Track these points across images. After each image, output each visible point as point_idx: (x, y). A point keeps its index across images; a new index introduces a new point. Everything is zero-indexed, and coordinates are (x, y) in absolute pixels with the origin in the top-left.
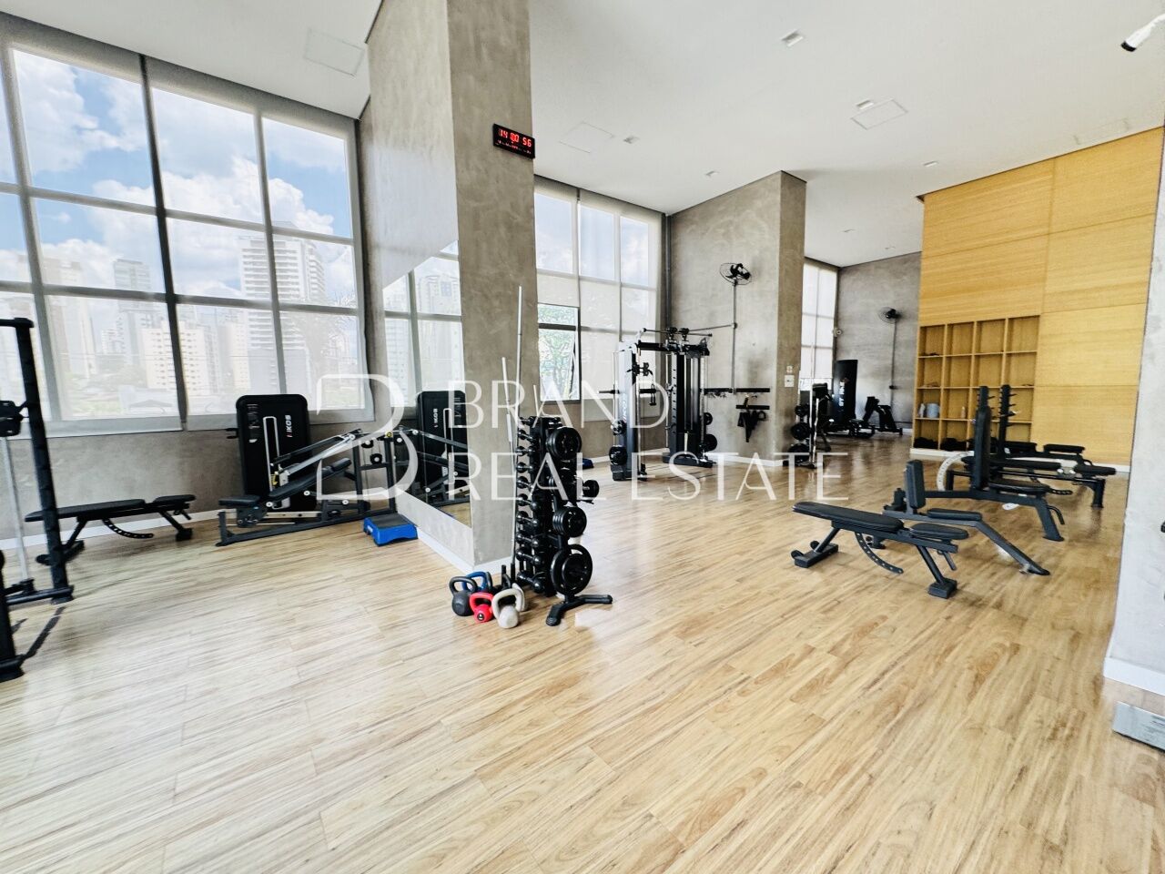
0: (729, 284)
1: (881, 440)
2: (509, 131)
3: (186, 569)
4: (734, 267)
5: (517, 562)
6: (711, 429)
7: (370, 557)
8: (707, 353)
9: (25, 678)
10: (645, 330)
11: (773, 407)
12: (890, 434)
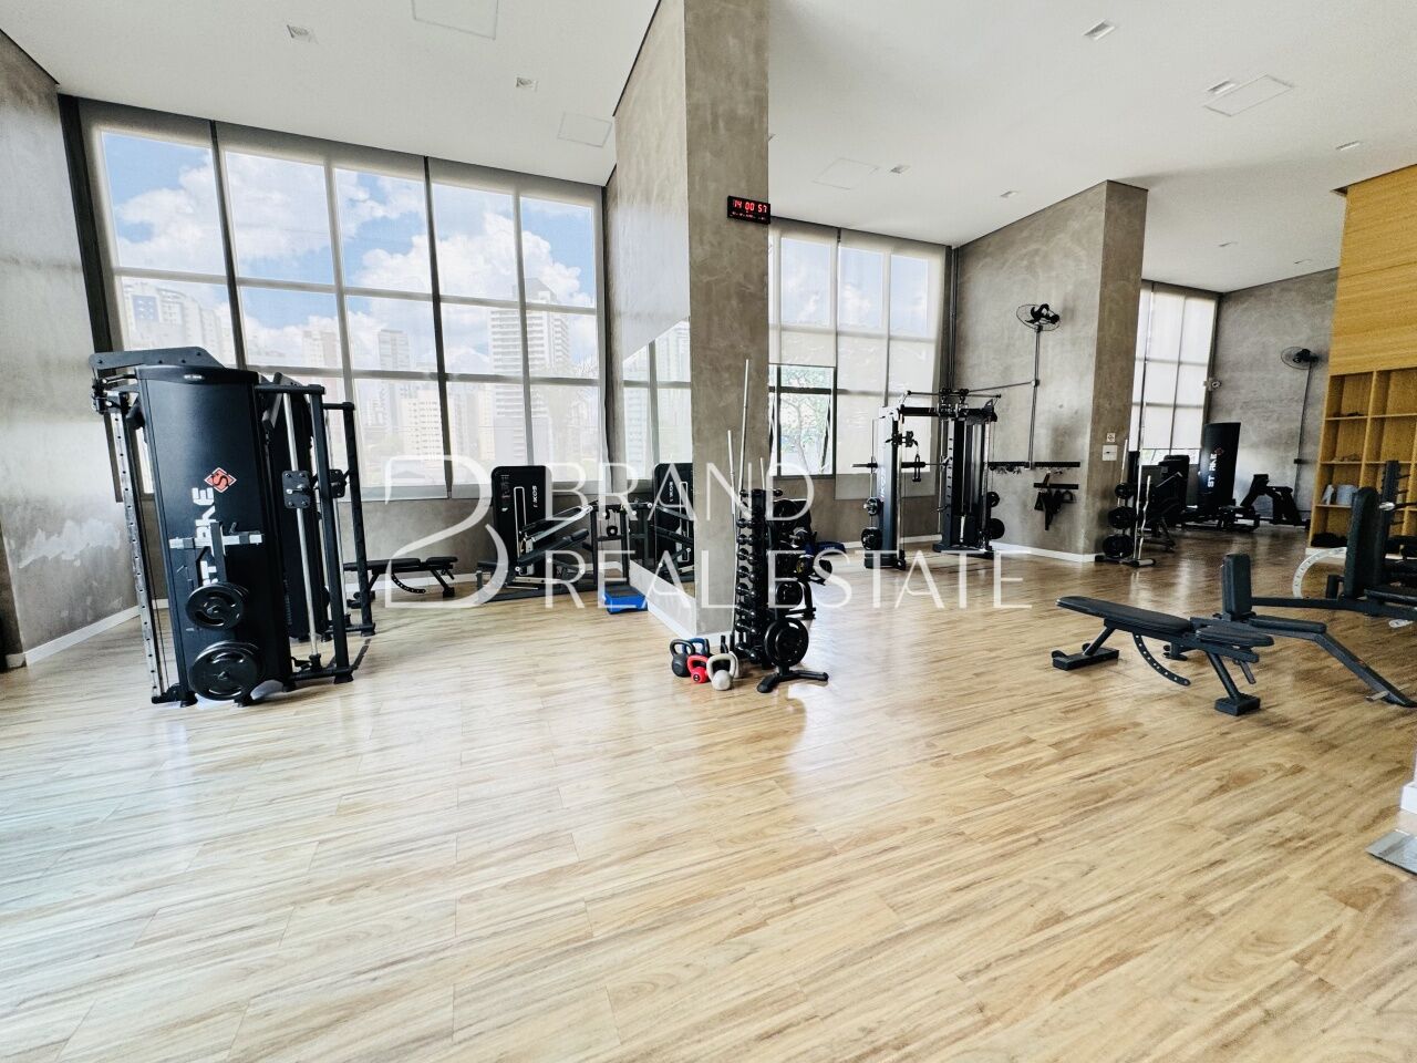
0: (1030, 331)
1: (1275, 536)
2: (744, 201)
3: (452, 620)
4: (1037, 309)
5: (737, 634)
6: (996, 513)
7: (602, 622)
8: (994, 418)
9: (354, 682)
10: (910, 393)
11: (1083, 486)
12: (1289, 528)
